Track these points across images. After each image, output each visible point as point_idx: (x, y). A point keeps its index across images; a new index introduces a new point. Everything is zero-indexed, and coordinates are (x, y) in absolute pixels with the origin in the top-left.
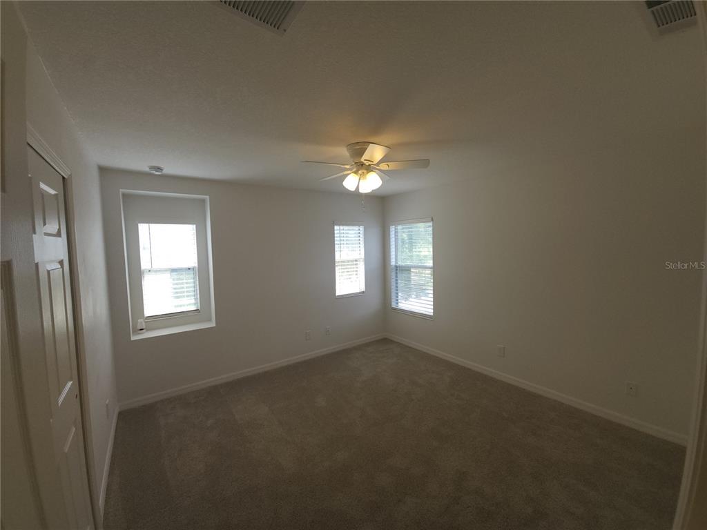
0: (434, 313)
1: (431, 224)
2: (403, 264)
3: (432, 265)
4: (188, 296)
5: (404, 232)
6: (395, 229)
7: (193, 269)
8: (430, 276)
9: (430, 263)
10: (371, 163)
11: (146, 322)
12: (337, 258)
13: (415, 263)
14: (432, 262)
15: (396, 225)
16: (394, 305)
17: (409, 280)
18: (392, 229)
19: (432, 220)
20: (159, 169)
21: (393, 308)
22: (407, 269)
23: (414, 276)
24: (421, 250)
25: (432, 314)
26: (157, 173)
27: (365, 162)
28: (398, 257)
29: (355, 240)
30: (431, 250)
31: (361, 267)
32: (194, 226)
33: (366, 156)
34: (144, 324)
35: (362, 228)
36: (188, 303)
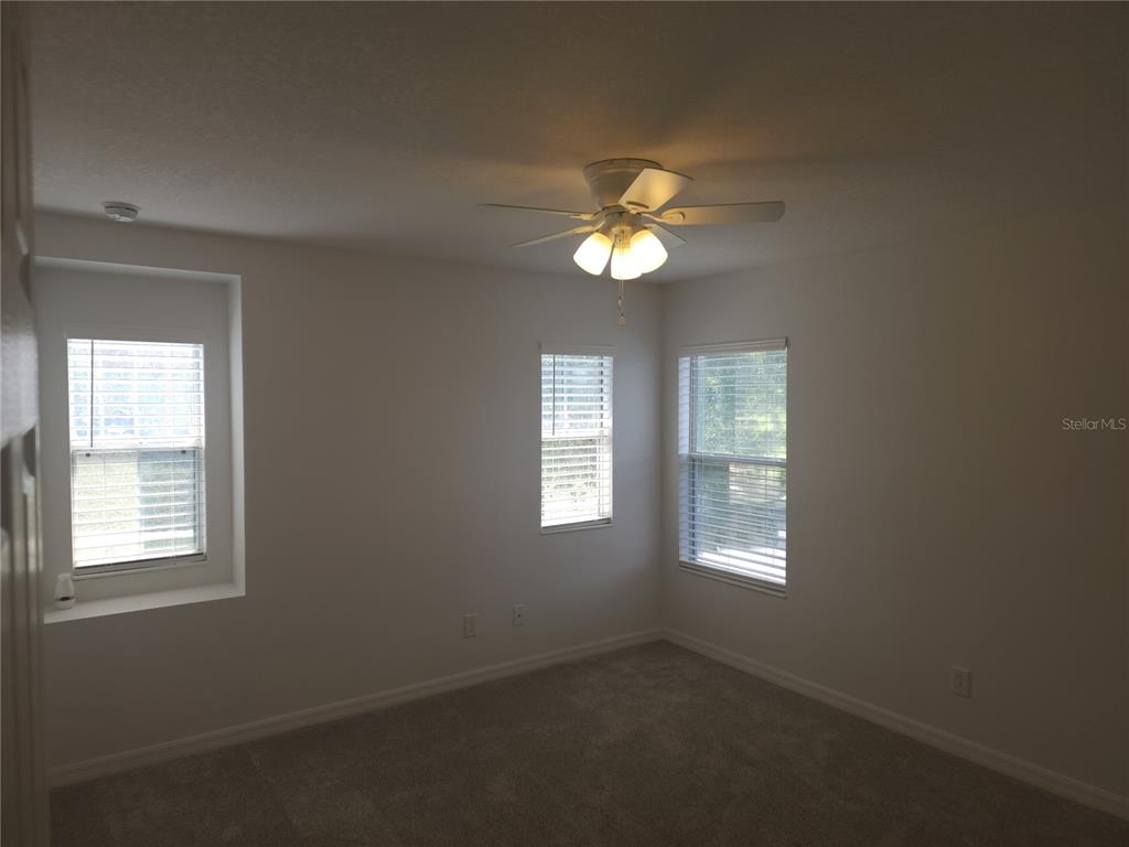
0: (787, 578)
1: (784, 353)
2: (712, 453)
3: (784, 456)
4: (177, 520)
5: (713, 373)
6: (692, 365)
7: (195, 451)
8: (777, 484)
9: (781, 454)
10: (641, 209)
11: (74, 581)
12: (546, 434)
13: (740, 451)
14: (783, 449)
15: (693, 355)
16: (684, 557)
17: (723, 492)
18: (684, 364)
19: (787, 343)
20: (128, 209)
21: (682, 564)
22: (719, 467)
23: (739, 483)
24: (755, 417)
25: (783, 582)
26: (124, 219)
27: (630, 207)
28: (699, 434)
29: (590, 391)
30: (783, 418)
31: (605, 460)
32: (200, 349)
33: (632, 194)
34: (71, 583)
35: (608, 361)
36: (179, 539)
